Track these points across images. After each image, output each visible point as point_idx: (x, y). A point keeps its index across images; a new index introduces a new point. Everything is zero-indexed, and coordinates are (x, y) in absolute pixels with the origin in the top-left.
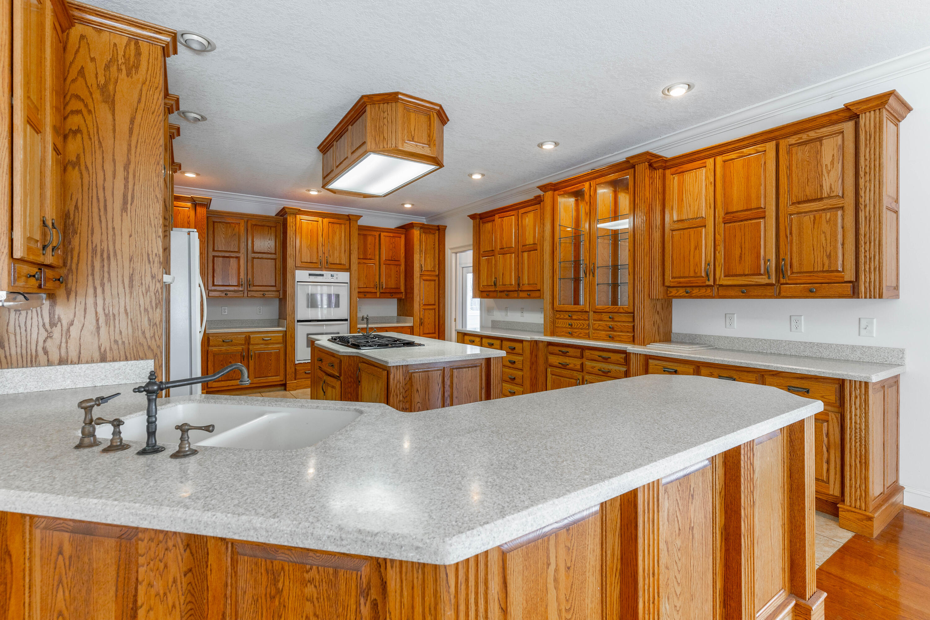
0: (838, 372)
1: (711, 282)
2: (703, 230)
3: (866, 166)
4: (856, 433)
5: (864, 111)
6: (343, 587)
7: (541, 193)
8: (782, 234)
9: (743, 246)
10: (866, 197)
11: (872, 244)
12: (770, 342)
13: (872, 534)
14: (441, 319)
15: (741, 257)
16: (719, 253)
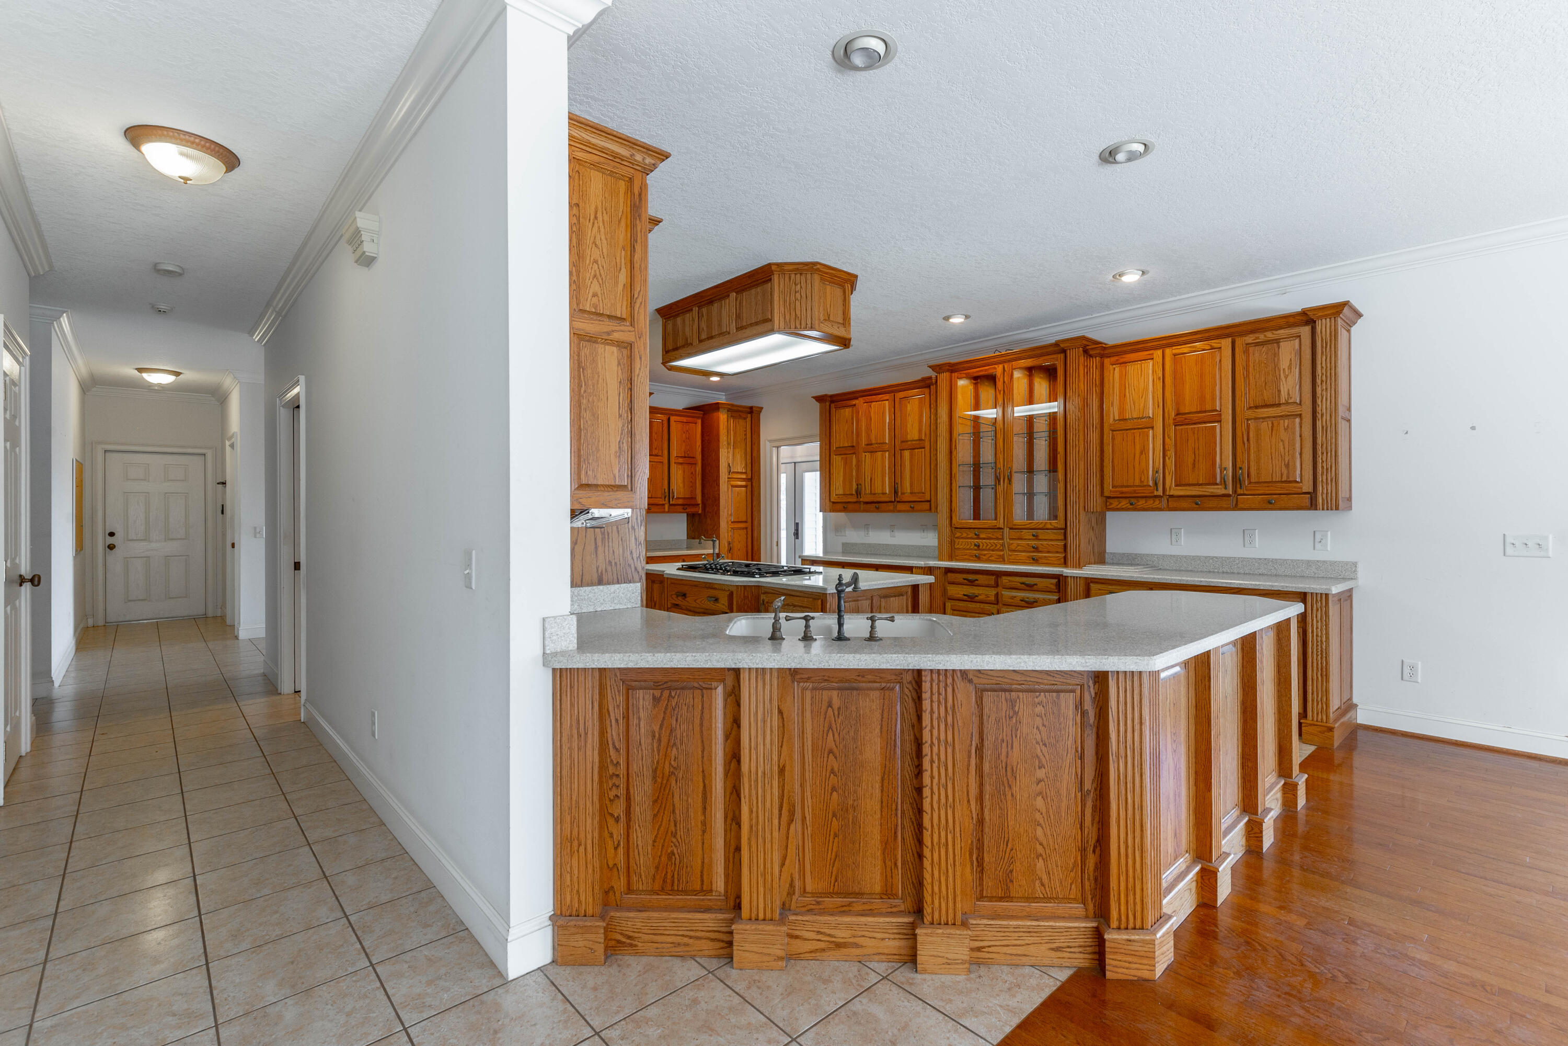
0: (1300, 586)
1: (1160, 492)
2: (1151, 432)
3: (1322, 374)
4: (1317, 646)
5: (1321, 318)
6: (1063, 704)
7: (933, 374)
8: (1239, 441)
9: (1197, 452)
10: (1322, 406)
11: (1329, 454)
12: (1224, 560)
13: (1333, 745)
14: (755, 543)
15: (1194, 464)
16: (1169, 459)
